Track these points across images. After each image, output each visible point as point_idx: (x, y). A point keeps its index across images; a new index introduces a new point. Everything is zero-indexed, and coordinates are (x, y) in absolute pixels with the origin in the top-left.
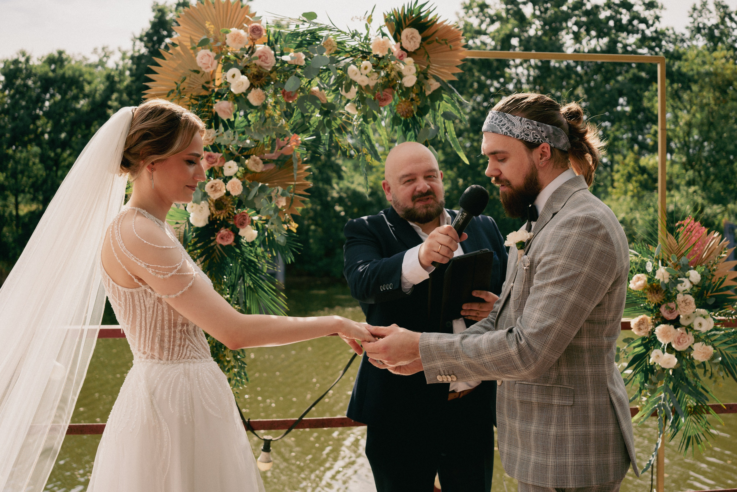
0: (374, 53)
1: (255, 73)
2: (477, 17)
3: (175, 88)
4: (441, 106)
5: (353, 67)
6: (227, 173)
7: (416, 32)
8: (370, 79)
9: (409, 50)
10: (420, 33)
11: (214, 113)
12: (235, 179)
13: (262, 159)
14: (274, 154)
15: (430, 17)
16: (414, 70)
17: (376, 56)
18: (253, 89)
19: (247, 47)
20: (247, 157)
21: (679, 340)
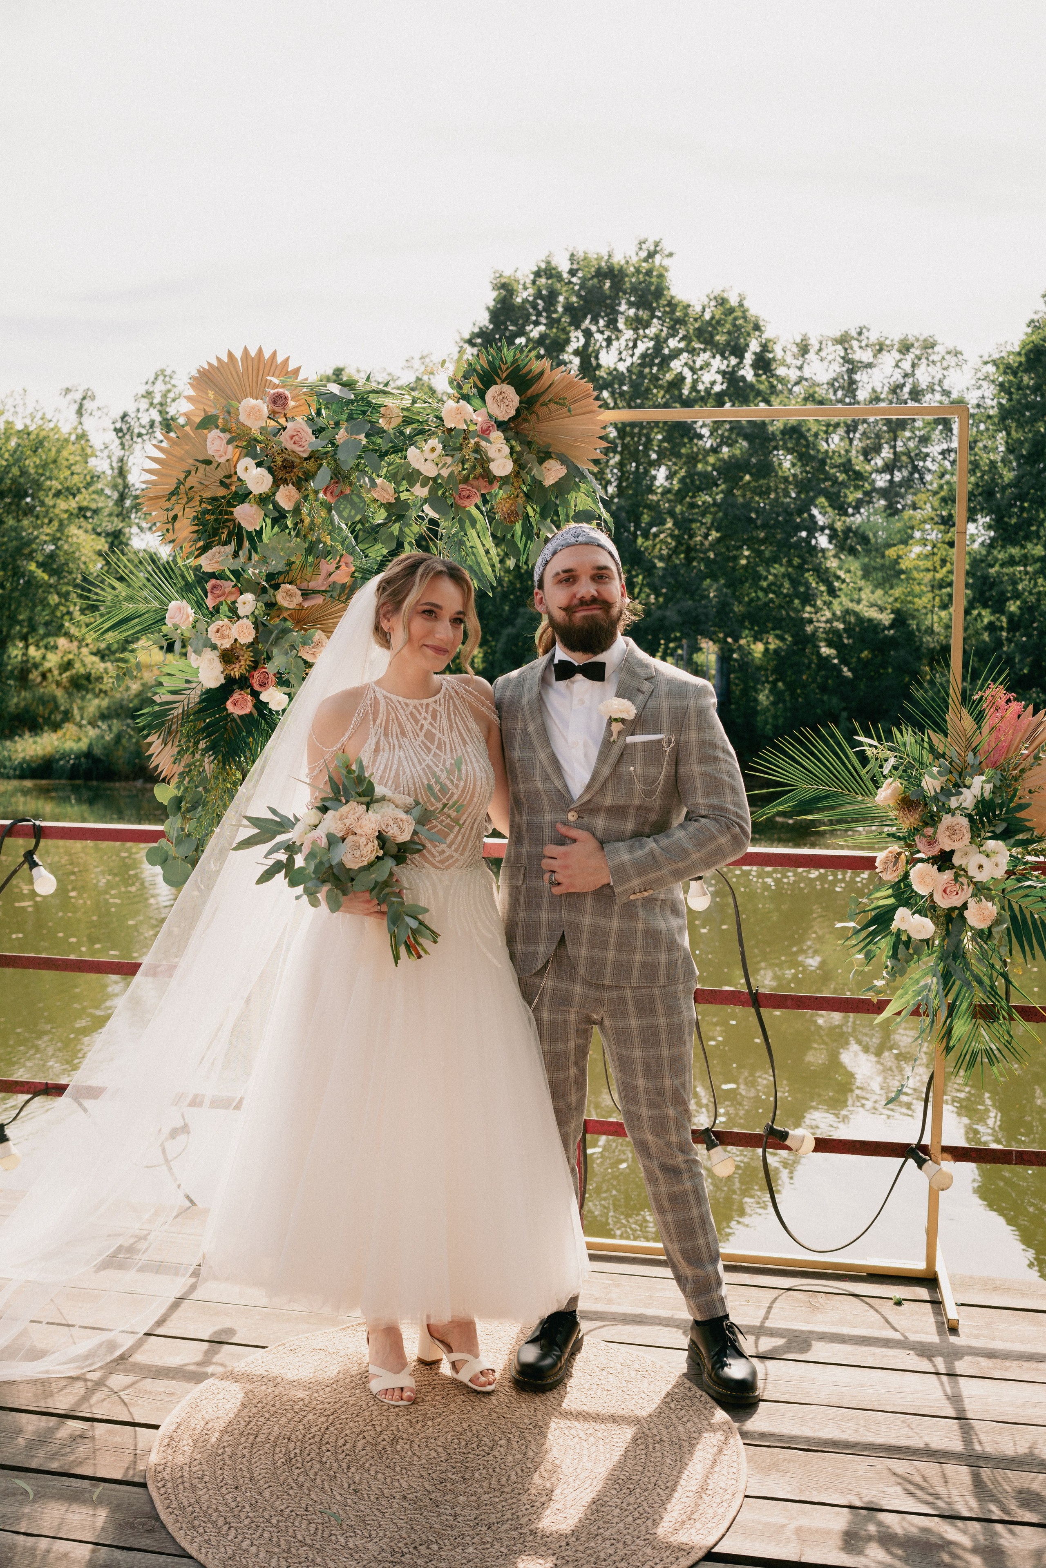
0: (447, 425)
1: (280, 464)
5: (413, 449)
6: (240, 610)
7: (509, 390)
8: (440, 466)
9: (501, 419)
10: (519, 392)
11: (235, 523)
12: (244, 620)
13: (301, 590)
14: (320, 582)
16: (507, 450)
17: (449, 430)
18: (282, 486)
20: (276, 587)
21: (945, 891)
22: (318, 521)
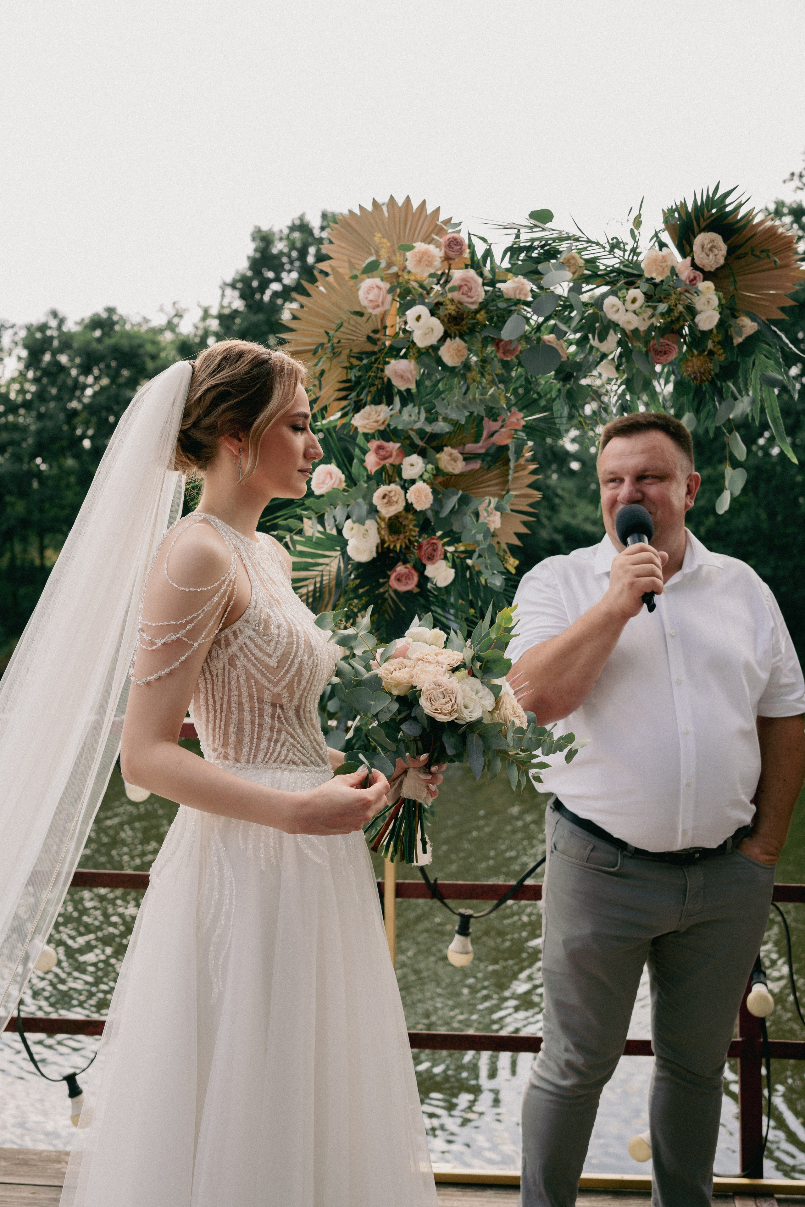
0: (647, 275)
1: (453, 313)
3: (325, 340)
4: (757, 363)
5: (611, 300)
6: (407, 474)
7: (718, 239)
8: (641, 317)
9: (706, 270)
10: (725, 241)
11: (386, 380)
12: (420, 484)
13: (462, 454)
14: (480, 444)
15: (742, 212)
16: (715, 302)
17: (650, 280)
18: (448, 340)
19: (439, 273)
20: (437, 450)
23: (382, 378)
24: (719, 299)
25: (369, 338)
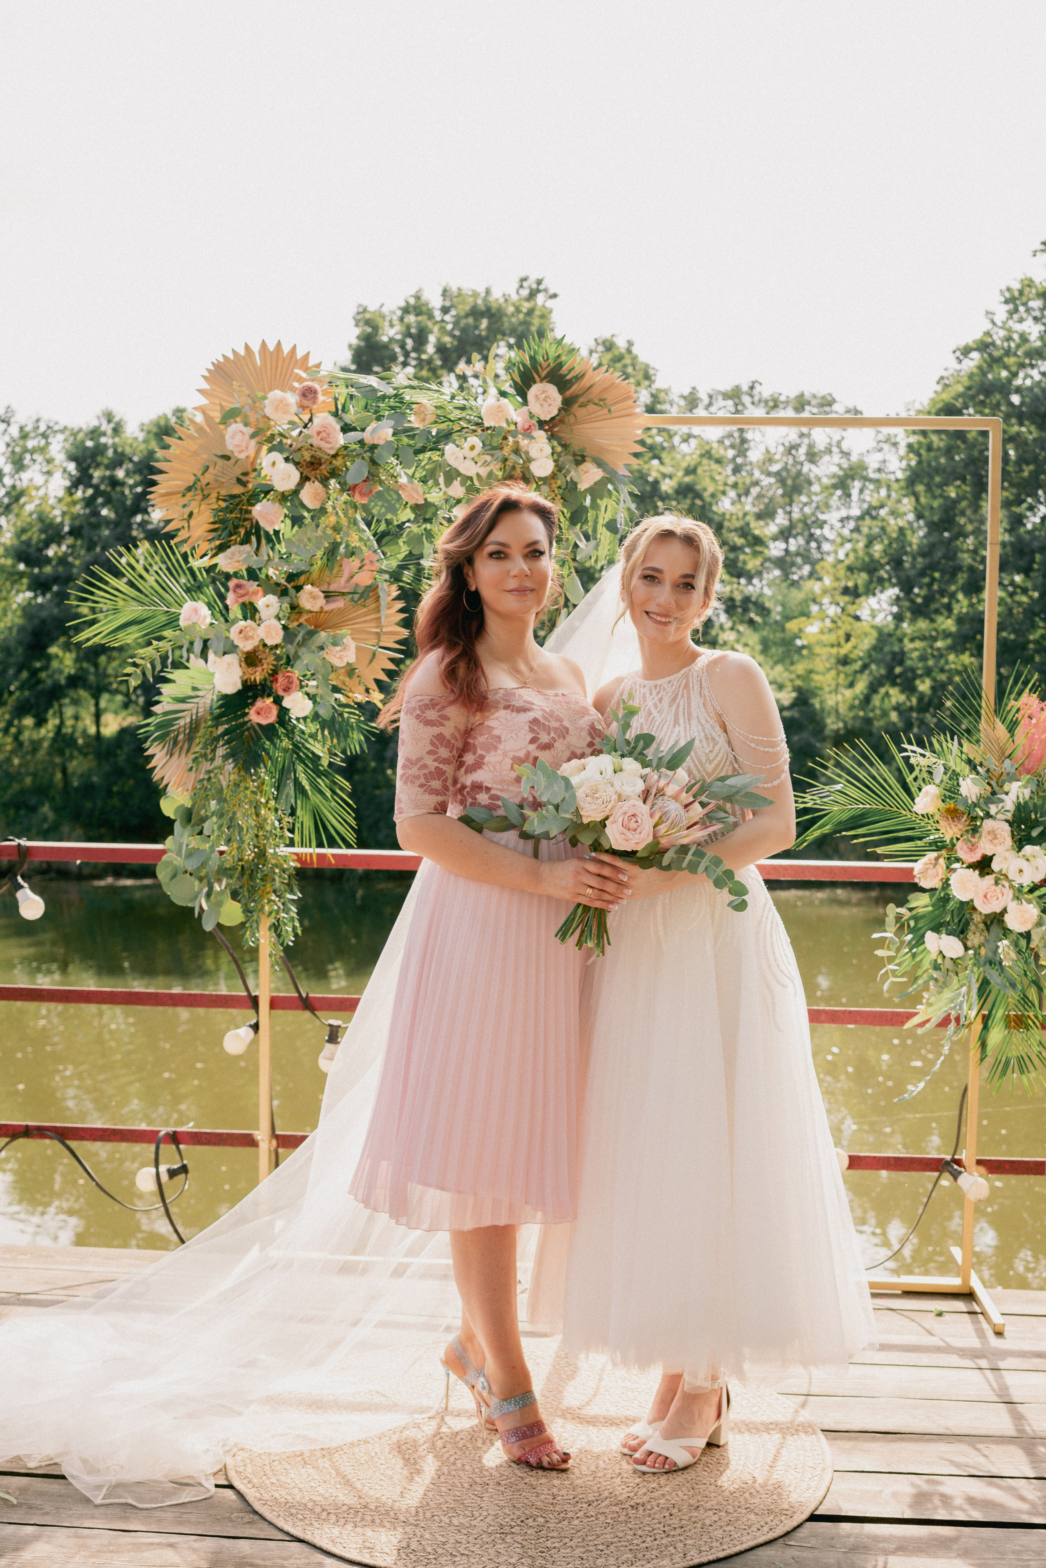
0: (487, 424)
1: (308, 460)
2: (1036, 319)
3: (194, 484)
5: (452, 447)
6: (263, 613)
7: (552, 390)
8: (481, 464)
9: (543, 419)
10: (560, 391)
11: (254, 521)
12: (273, 621)
13: (322, 592)
14: (343, 584)
16: (548, 450)
17: (489, 428)
18: (307, 483)
20: (299, 589)
21: (985, 896)
22: (344, 522)
23: (251, 520)
24: (553, 448)
25: (239, 481)
